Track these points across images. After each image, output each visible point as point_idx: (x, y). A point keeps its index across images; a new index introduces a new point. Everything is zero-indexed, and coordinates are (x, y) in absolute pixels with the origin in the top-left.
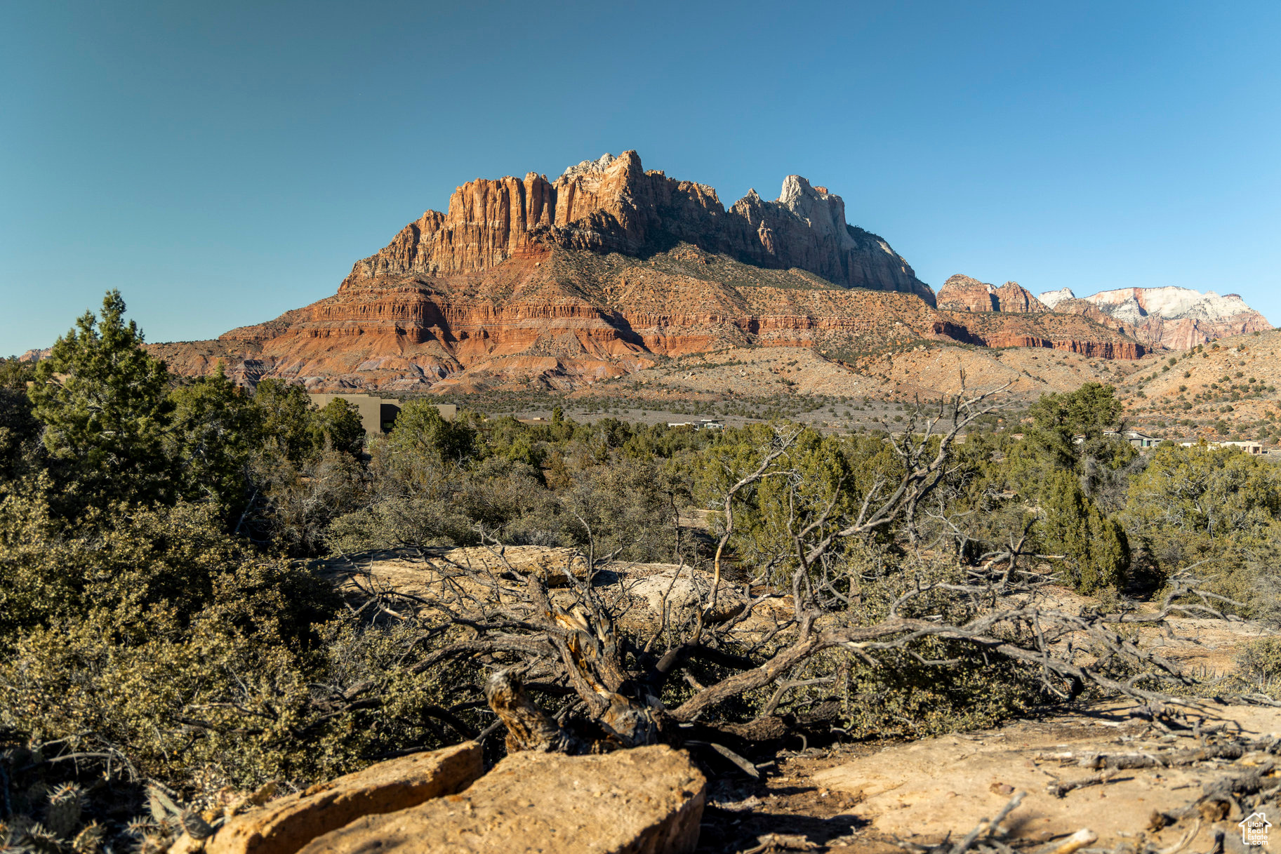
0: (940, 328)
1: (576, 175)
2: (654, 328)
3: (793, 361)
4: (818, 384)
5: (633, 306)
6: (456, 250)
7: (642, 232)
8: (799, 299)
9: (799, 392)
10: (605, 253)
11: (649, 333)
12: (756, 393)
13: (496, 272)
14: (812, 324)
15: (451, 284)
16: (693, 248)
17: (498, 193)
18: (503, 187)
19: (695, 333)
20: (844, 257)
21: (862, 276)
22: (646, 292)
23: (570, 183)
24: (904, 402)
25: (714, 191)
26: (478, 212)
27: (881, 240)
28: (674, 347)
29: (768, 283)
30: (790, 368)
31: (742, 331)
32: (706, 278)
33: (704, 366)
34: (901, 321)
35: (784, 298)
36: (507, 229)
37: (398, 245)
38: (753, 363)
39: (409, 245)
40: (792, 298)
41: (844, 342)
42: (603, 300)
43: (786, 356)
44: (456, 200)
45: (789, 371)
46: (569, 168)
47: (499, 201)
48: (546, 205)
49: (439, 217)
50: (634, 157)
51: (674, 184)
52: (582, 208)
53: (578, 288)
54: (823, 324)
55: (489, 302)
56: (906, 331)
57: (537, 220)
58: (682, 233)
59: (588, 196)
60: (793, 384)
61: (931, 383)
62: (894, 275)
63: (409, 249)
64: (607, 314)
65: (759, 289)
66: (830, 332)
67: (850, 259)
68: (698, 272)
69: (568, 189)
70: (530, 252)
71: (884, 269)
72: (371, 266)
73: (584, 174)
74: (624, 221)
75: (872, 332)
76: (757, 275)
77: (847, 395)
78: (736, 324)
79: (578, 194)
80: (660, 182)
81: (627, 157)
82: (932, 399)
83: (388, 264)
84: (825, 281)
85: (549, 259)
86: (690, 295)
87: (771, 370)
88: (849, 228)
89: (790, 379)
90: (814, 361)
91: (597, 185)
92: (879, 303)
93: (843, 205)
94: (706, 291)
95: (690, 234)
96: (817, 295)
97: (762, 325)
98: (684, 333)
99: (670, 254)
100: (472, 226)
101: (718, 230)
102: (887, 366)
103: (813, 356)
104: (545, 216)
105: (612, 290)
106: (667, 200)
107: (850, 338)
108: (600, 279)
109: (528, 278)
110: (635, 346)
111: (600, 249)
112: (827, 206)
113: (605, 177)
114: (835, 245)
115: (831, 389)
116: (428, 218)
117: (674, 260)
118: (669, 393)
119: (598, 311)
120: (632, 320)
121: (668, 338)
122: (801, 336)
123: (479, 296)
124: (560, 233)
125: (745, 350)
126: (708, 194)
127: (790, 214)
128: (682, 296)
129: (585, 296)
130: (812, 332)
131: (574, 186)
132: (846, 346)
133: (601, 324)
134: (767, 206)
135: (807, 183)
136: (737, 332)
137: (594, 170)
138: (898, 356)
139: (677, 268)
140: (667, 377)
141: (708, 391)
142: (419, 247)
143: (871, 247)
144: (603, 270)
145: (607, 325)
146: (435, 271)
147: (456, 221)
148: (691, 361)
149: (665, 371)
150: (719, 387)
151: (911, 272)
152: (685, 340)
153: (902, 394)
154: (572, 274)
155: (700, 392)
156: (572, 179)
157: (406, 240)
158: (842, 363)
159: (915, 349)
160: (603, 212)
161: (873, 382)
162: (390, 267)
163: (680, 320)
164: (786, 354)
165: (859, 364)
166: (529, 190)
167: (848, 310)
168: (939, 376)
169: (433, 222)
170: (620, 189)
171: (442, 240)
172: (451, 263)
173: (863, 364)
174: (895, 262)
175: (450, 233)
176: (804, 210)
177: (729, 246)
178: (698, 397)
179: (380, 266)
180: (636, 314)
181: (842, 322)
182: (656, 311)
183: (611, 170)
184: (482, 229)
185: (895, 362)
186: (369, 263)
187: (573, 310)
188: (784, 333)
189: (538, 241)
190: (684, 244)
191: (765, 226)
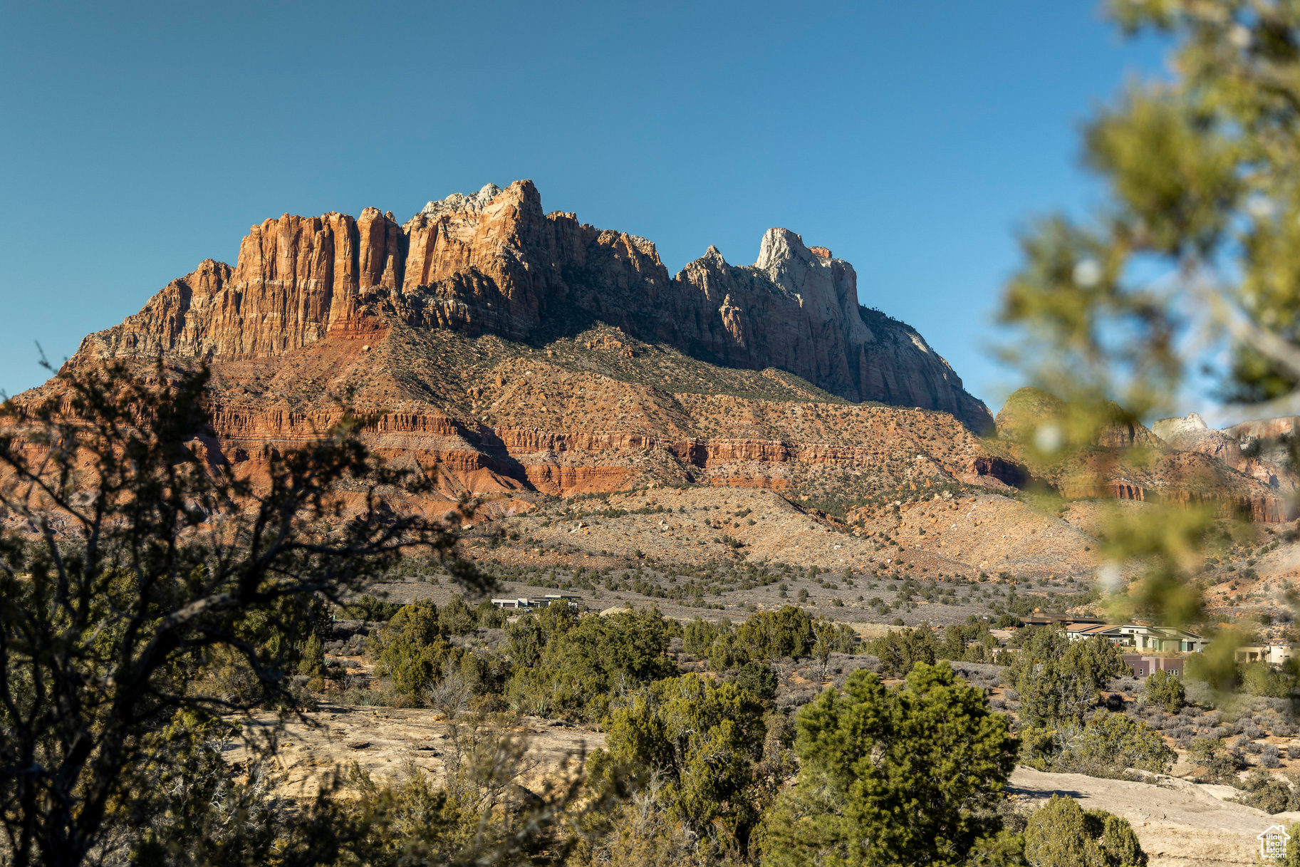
0: (985, 467)
1: (439, 215)
2: (543, 454)
3: (743, 510)
4: (780, 546)
5: (511, 418)
6: (246, 323)
7: (535, 304)
8: (771, 415)
9: (749, 559)
10: (475, 335)
11: (535, 461)
12: (681, 558)
13: (299, 359)
14: (789, 453)
15: (226, 374)
16: (614, 333)
17: (316, 238)
18: (325, 229)
19: (606, 464)
20: (854, 354)
21: (881, 385)
22: (533, 397)
23: (430, 226)
24: (908, 577)
25: (654, 247)
26: (283, 265)
27: (911, 330)
28: (572, 483)
29: (726, 389)
30: (739, 520)
31: (679, 463)
32: (629, 379)
33: (606, 513)
34: (926, 454)
35: (747, 413)
36: (329, 293)
37: (154, 311)
38: (682, 511)
39: (172, 313)
40: (760, 414)
41: (837, 484)
42: (465, 407)
43: (734, 502)
44: (250, 246)
45: (737, 526)
46: (429, 204)
47: (317, 250)
48: (391, 258)
49: (223, 271)
50: (530, 191)
51: (590, 234)
52: (446, 264)
53: (426, 388)
54: (807, 455)
55: (283, 405)
56: (932, 470)
57: (376, 280)
58: (599, 308)
59: (456, 247)
60: (740, 545)
61: (957, 549)
62: (929, 385)
63: (172, 320)
64: (470, 429)
65: (710, 399)
66: (816, 467)
67: (863, 358)
68: (618, 368)
69: (425, 236)
70: (356, 329)
71: (916, 376)
72: (109, 344)
73: (451, 213)
74: (508, 287)
75: (880, 470)
76: (712, 377)
77: (821, 564)
78: (670, 450)
79: (441, 243)
80: (568, 230)
81: (519, 190)
82: (952, 574)
83: (136, 341)
84: (818, 390)
85: (385, 341)
86: (601, 403)
87: (708, 522)
88: (863, 311)
89: (737, 538)
90: (776, 511)
91: (471, 231)
92: (893, 425)
93: (854, 277)
94: (626, 399)
95: (611, 310)
96: (798, 410)
97: (711, 454)
98: (589, 462)
99: (579, 339)
100: (273, 287)
101: (657, 306)
102: (893, 522)
103: (776, 503)
104: (388, 276)
105: (480, 392)
106: (579, 257)
107: (846, 478)
108: (464, 375)
109: (350, 369)
110: (511, 480)
111: (466, 328)
112: (829, 277)
113: (483, 218)
114: (840, 336)
115: (799, 555)
116: (205, 272)
117: (583, 349)
118: (542, 554)
119: (454, 423)
120: (509, 439)
121: (564, 469)
122: (771, 472)
123: (269, 394)
124: (404, 301)
125: (671, 491)
126: (644, 252)
127: (771, 285)
128: (588, 405)
129: (436, 400)
130: (789, 466)
131: (435, 231)
132: (839, 490)
133: (458, 444)
134: (735, 273)
135: (799, 241)
136: (671, 463)
137: (468, 208)
138: (910, 506)
139: (585, 362)
140: (544, 529)
141: (604, 553)
142: (188, 316)
143: (896, 342)
144: (469, 361)
145: (467, 446)
146: (210, 354)
147: (248, 278)
148: (587, 506)
149: (544, 519)
150: (623, 547)
151: (956, 382)
152: (589, 474)
153: (906, 565)
154: (419, 365)
155: (590, 554)
156: (434, 220)
157: (168, 305)
158: (823, 516)
159: (937, 497)
160: (475, 272)
161: (863, 545)
162: (140, 345)
163: (584, 441)
164: (735, 499)
165: (851, 518)
166: (365, 235)
167: (846, 435)
168: (970, 540)
169: (212, 278)
170: (504, 238)
171: (224, 307)
172: (237, 342)
173: (857, 518)
174: (932, 366)
175: (238, 297)
176: (793, 281)
177: (674, 332)
178: (587, 562)
179: (123, 343)
180: (516, 430)
181: (835, 453)
182: (547, 426)
183: (494, 208)
184: (289, 293)
185: (904, 516)
186: (106, 338)
187: (415, 422)
188: (745, 467)
189: (369, 313)
190: (601, 325)
191: (731, 303)
